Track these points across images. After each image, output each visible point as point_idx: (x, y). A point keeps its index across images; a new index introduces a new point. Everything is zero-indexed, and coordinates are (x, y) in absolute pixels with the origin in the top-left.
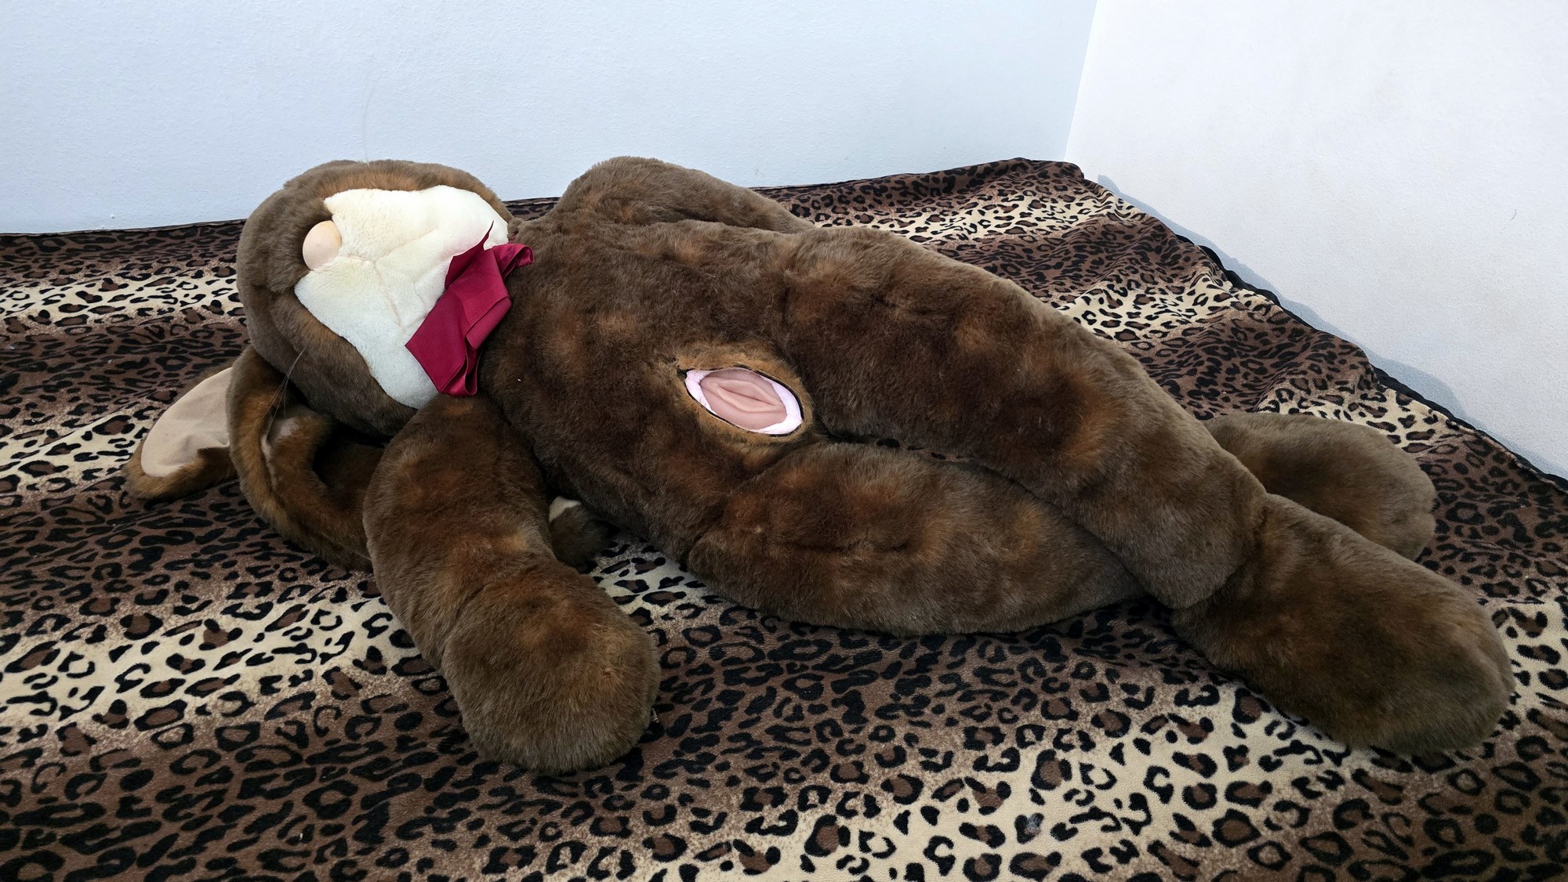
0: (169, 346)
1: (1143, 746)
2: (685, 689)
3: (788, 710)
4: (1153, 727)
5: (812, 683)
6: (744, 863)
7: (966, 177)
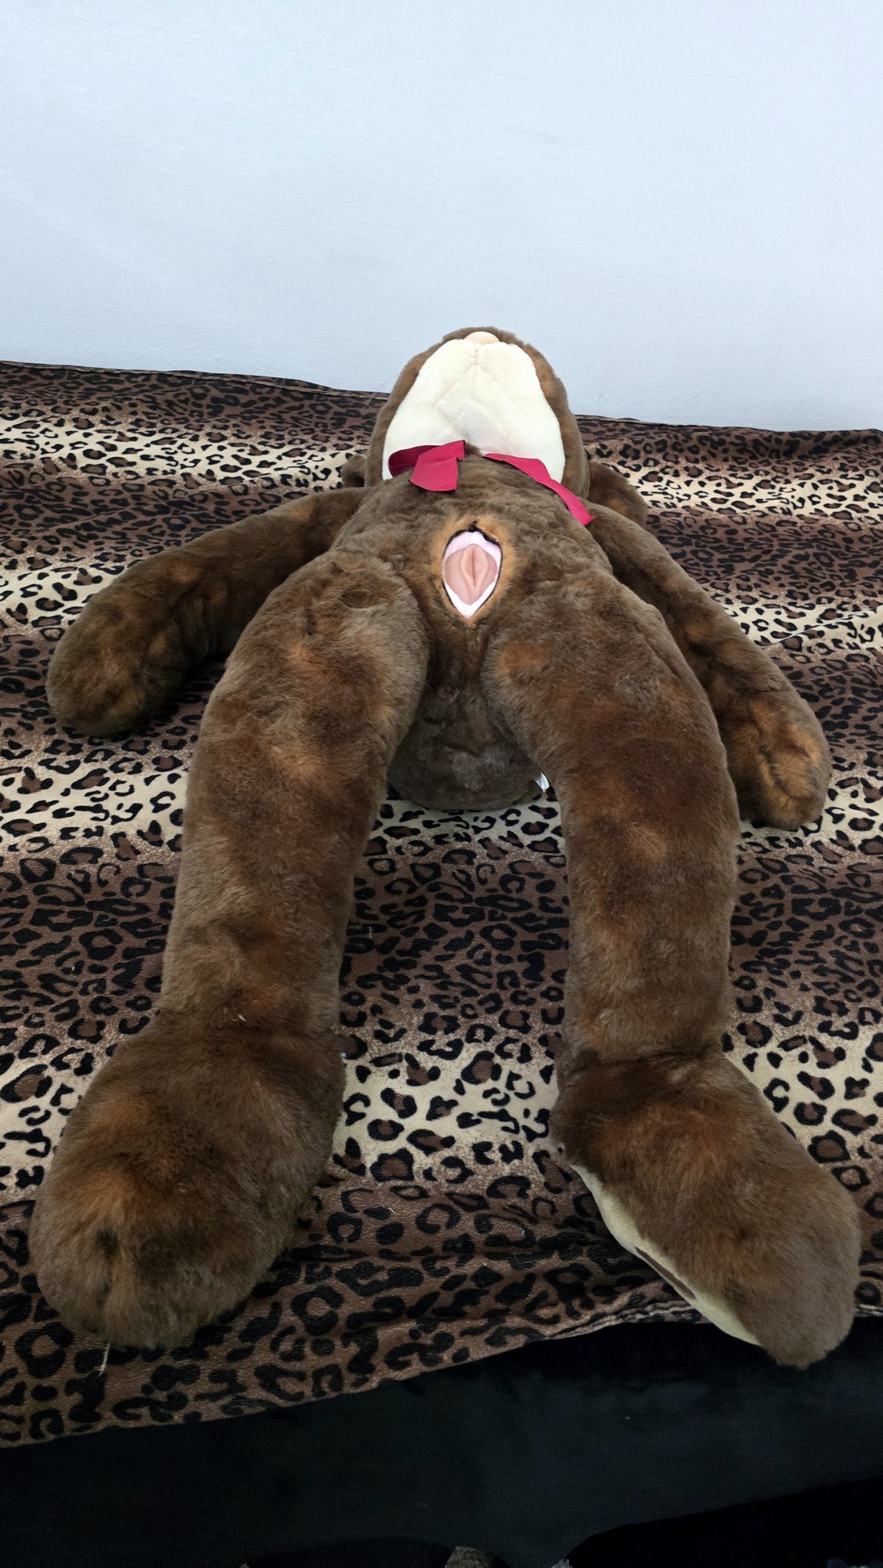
0: (27, 494)
1: (775, 1060)
2: (401, 916)
3: (479, 955)
4: (790, 1045)
5: (506, 936)
6: (409, 1074)
7: (811, 443)
